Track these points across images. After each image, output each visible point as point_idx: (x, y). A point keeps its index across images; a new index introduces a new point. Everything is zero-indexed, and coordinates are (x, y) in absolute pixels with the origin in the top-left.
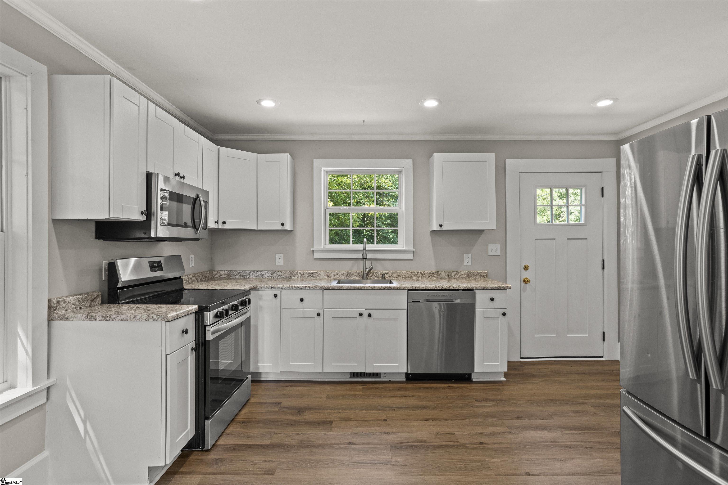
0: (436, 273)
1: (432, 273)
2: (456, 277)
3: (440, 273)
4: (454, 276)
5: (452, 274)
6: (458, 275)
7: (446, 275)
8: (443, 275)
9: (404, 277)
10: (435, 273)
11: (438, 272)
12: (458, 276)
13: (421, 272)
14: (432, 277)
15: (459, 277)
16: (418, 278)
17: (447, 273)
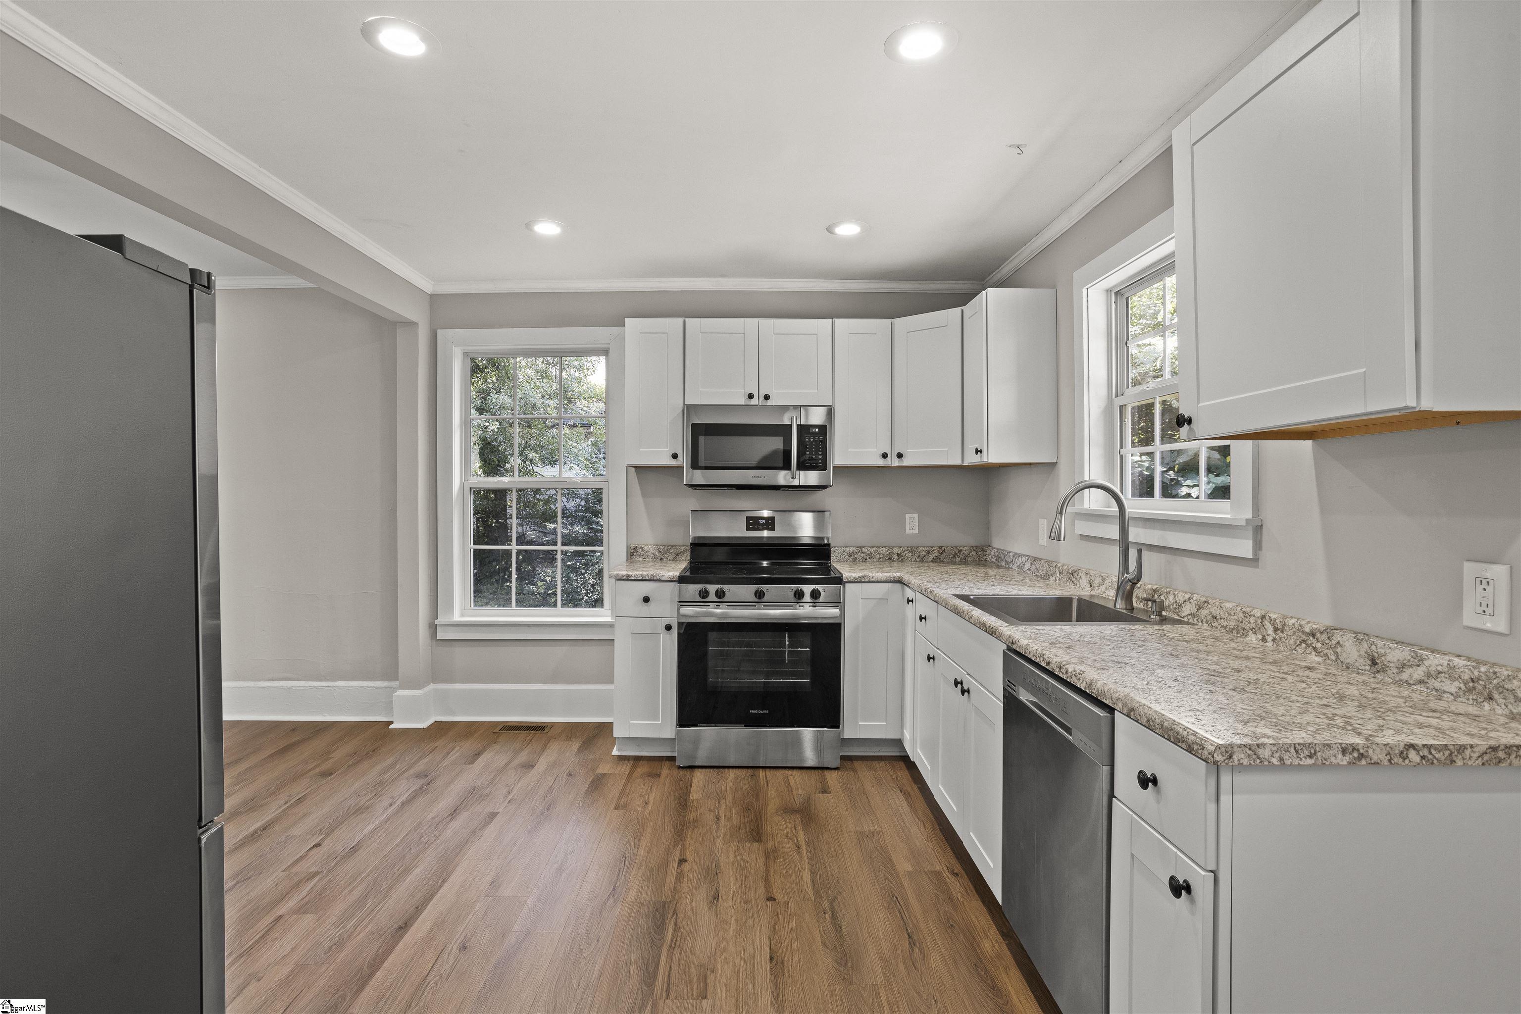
0: (1321, 633)
1: (1307, 630)
2: (1405, 676)
3: (1337, 637)
4: (1395, 670)
5: (1389, 657)
6: (1418, 673)
7: (1363, 653)
8: (1351, 651)
9: (1225, 624)
10: (1318, 635)
11: (1329, 631)
12: (1416, 676)
13: (1273, 616)
14: (1309, 650)
15: (1421, 682)
16: (1264, 640)
17: (1365, 645)
